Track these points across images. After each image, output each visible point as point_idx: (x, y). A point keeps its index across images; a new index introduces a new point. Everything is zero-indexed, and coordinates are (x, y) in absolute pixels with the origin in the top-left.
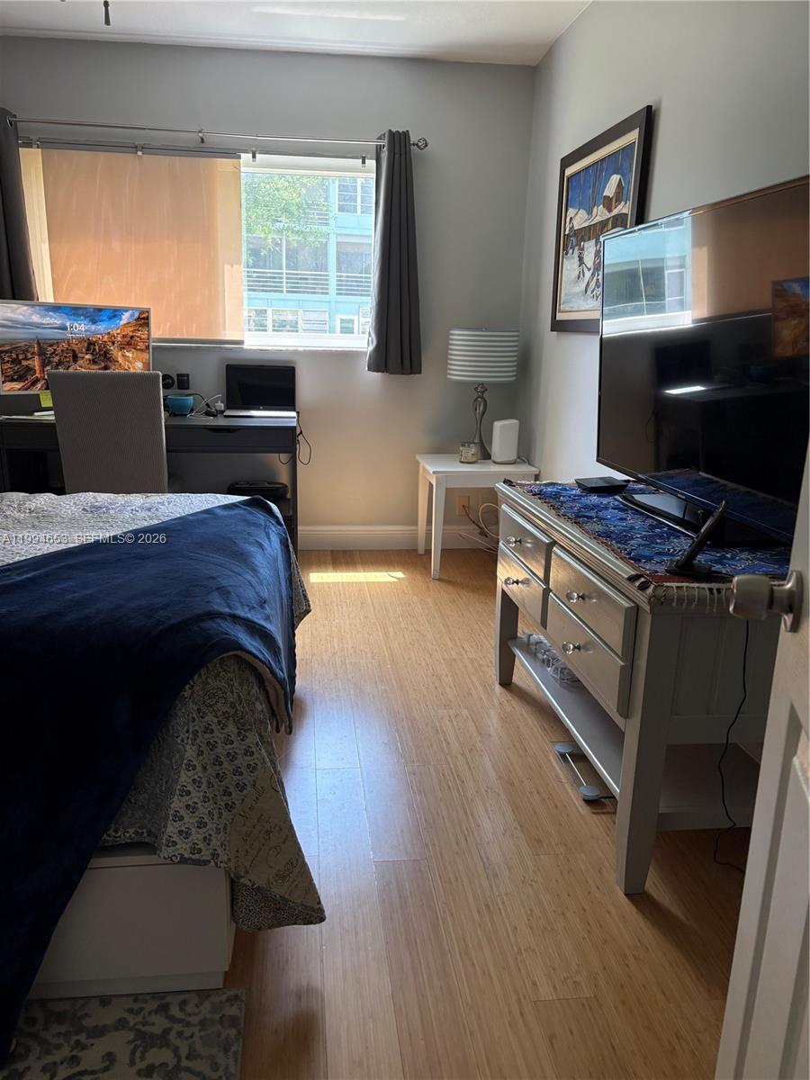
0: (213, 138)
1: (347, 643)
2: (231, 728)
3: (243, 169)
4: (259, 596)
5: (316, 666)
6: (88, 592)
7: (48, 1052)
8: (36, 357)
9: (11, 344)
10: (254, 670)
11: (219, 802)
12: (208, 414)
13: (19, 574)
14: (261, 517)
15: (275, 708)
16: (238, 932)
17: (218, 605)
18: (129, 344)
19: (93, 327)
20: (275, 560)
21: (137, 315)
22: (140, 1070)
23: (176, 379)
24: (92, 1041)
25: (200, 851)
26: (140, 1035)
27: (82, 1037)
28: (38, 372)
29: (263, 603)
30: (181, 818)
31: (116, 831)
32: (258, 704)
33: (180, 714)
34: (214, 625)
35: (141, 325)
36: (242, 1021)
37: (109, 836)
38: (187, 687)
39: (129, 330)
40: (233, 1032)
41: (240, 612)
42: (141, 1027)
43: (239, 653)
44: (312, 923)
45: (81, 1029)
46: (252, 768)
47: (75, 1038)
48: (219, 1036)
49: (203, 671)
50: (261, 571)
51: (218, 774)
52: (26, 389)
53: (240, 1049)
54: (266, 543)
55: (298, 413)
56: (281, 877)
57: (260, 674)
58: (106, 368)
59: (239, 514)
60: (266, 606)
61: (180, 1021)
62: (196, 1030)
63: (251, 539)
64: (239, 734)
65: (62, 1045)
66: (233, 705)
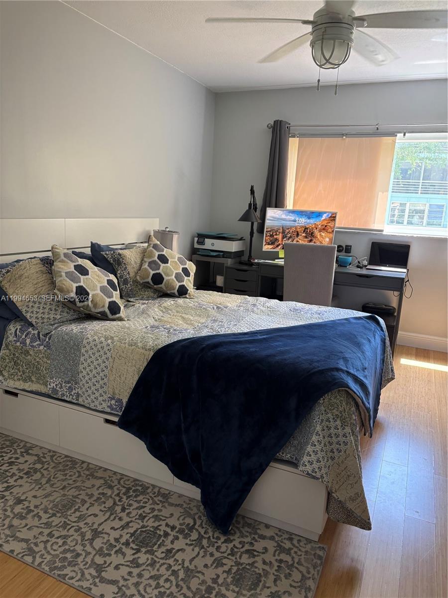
0: (383, 127)
1: (414, 401)
2: (338, 422)
3: (397, 141)
4: (363, 365)
5: (394, 409)
6: (287, 348)
7: (242, 537)
8: (281, 234)
9: (271, 228)
10: (354, 399)
11: (328, 454)
12: (358, 267)
13: (261, 336)
14: (373, 325)
15: (364, 422)
16: (329, 519)
17: (341, 365)
18: (324, 229)
19: (308, 221)
20: (376, 349)
21: (330, 215)
22: (277, 559)
23: (344, 247)
24: (259, 540)
25: (316, 472)
26: (279, 546)
27: (256, 537)
28: (280, 241)
29: (364, 369)
30: (310, 456)
31: (283, 453)
32: (354, 416)
33: (317, 410)
34: (338, 374)
35: (331, 220)
36: (324, 559)
37: (280, 454)
38: (322, 399)
39: (325, 223)
40: (319, 562)
41: (352, 371)
42: (280, 542)
43: (347, 389)
44: (364, 529)
45: (256, 533)
46: (346, 444)
47: (253, 536)
48: (313, 560)
49: (330, 394)
50: (367, 353)
51: (329, 442)
52: (274, 249)
53: (321, 570)
54: (372, 340)
55: (408, 270)
56: (352, 500)
57: (357, 402)
58: (311, 241)
59: (362, 323)
60: (366, 371)
61: (297, 547)
62: (303, 554)
63: (365, 336)
64: (342, 426)
65: (248, 536)
66: (341, 412)
